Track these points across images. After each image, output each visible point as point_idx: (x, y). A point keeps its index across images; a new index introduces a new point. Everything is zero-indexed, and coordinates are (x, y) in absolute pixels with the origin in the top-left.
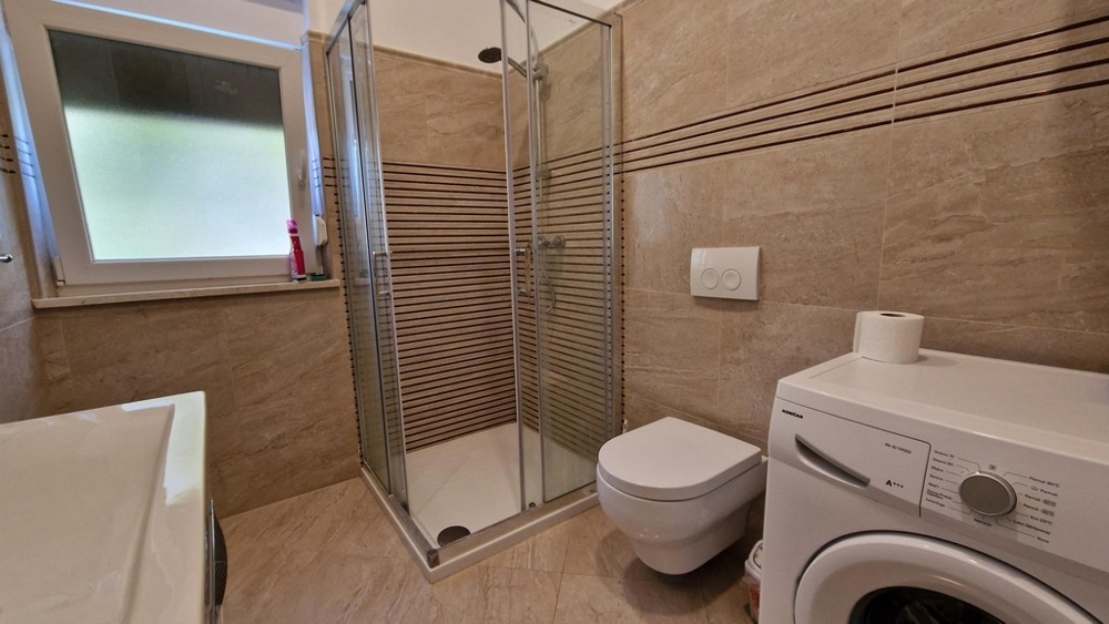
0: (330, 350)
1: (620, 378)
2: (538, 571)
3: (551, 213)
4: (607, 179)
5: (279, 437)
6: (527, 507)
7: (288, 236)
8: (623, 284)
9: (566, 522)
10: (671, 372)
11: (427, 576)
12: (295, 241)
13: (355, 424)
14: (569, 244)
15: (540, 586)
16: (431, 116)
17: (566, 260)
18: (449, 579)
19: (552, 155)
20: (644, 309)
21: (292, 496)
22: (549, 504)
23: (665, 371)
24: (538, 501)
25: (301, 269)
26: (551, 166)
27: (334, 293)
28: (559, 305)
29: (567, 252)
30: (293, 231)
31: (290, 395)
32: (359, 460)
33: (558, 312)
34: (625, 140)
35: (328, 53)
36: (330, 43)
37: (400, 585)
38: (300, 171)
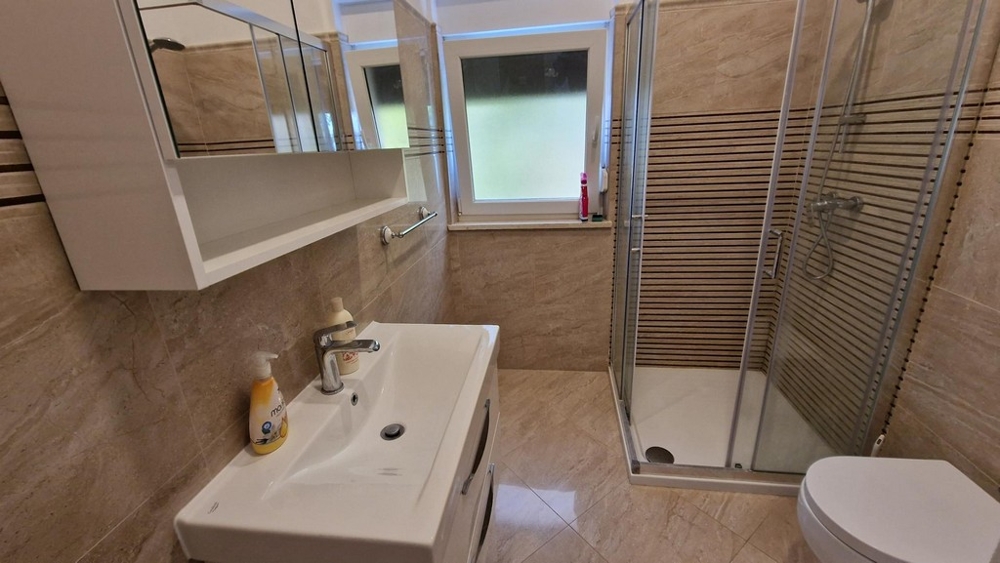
0: (598, 275)
1: (894, 384)
2: (722, 525)
3: (854, 167)
4: (942, 138)
5: (558, 329)
6: (733, 466)
7: (580, 184)
8: (932, 278)
9: (773, 497)
10: (972, 411)
11: (629, 477)
12: (584, 190)
13: (607, 333)
14: (867, 209)
15: (720, 539)
16: (724, 60)
17: (857, 226)
18: (646, 488)
19: (871, 95)
20: (955, 319)
21: (560, 369)
22: (756, 472)
23: (963, 406)
24: (746, 464)
25: (585, 213)
26: (867, 108)
27: (607, 232)
28: (835, 274)
29: (862, 217)
30: (584, 182)
31: (568, 302)
32: (608, 360)
33: (833, 282)
34: (990, 86)
35: (628, 24)
36: (633, 11)
37: (609, 472)
38: (594, 133)
